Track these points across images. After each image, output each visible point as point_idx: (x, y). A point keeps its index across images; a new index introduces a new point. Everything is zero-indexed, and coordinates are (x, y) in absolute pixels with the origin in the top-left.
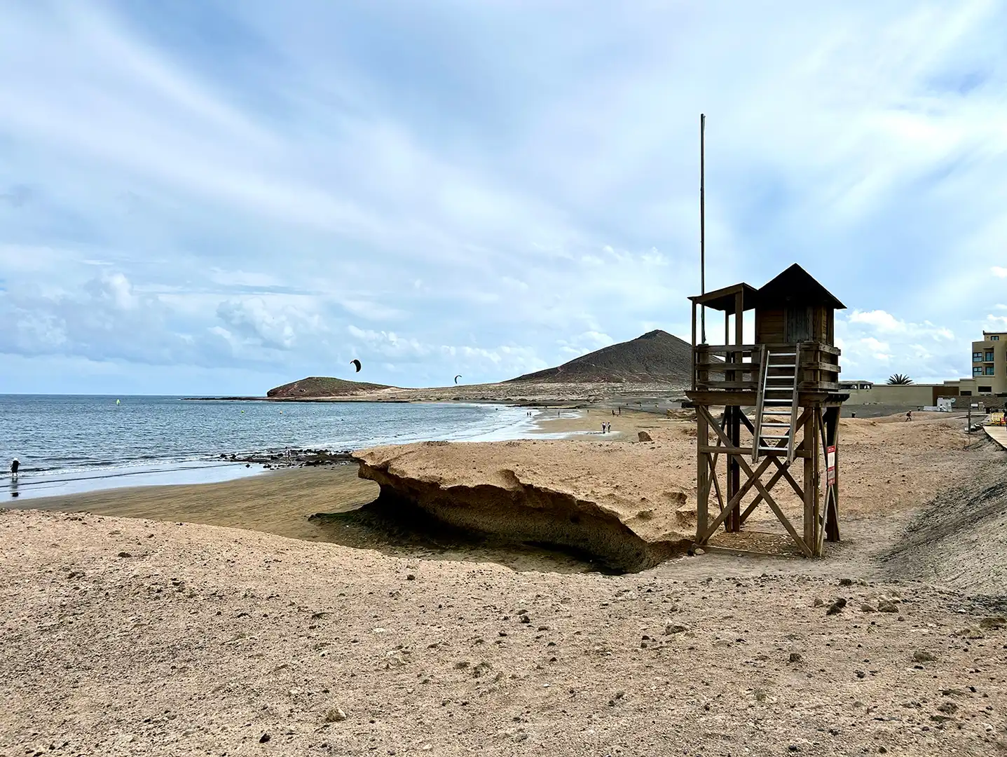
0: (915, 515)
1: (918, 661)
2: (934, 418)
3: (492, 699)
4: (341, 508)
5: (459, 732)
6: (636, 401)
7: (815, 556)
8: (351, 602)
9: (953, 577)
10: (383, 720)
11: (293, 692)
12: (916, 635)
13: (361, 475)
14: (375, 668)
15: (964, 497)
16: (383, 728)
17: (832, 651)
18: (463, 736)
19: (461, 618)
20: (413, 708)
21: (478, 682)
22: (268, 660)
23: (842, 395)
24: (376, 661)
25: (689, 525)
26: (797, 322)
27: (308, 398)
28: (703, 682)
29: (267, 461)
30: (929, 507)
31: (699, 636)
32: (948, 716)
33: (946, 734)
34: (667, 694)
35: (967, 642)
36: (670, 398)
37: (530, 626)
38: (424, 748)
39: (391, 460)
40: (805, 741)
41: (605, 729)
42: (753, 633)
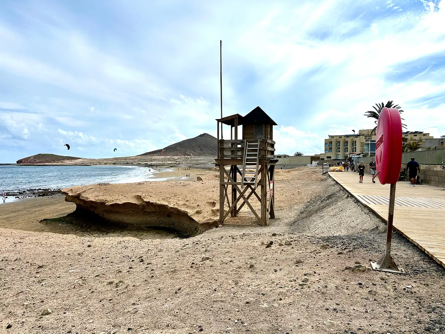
0: (303, 207)
1: (297, 264)
2: (311, 169)
3: (123, 297)
4: (56, 216)
5: (107, 313)
6: (197, 163)
7: (266, 225)
8: (58, 259)
9: (314, 230)
10: (70, 312)
11: (25, 304)
12: (297, 253)
13: (66, 200)
14: (68, 288)
15: (320, 199)
16: (70, 315)
17: (266, 263)
18: (109, 314)
19: (112, 262)
20: (86, 304)
21: (117, 290)
22: (13, 290)
23: (276, 160)
24: (69, 285)
25: (217, 215)
26: (259, 131)
27: (39, 164)
28: (215, 280)
29: (17, 195)
30: (308, 203)
31: (215, 261)
32: (305, 284)
33: (304, 290)
34: (200, 286)
35: (315, 255)
36: (211, 162)
37: (143, 263)
38: (89, 322)
39: (81, 192)
40: (252, 299)
41: (172, 304)
42: (237, 257)
